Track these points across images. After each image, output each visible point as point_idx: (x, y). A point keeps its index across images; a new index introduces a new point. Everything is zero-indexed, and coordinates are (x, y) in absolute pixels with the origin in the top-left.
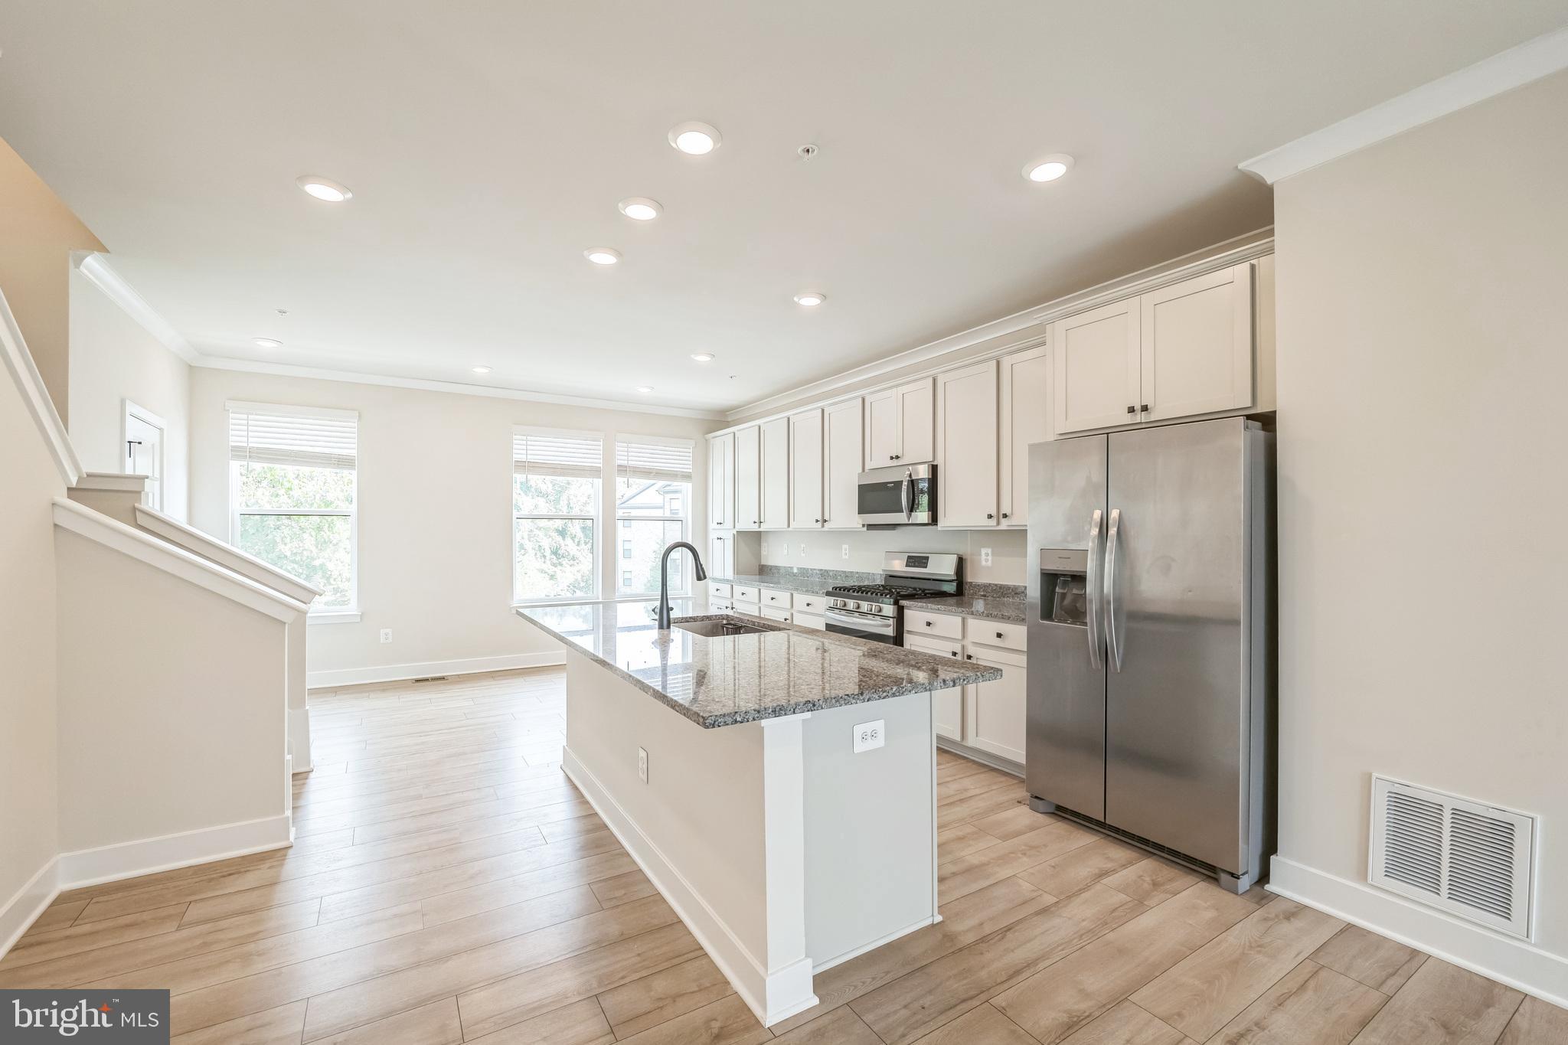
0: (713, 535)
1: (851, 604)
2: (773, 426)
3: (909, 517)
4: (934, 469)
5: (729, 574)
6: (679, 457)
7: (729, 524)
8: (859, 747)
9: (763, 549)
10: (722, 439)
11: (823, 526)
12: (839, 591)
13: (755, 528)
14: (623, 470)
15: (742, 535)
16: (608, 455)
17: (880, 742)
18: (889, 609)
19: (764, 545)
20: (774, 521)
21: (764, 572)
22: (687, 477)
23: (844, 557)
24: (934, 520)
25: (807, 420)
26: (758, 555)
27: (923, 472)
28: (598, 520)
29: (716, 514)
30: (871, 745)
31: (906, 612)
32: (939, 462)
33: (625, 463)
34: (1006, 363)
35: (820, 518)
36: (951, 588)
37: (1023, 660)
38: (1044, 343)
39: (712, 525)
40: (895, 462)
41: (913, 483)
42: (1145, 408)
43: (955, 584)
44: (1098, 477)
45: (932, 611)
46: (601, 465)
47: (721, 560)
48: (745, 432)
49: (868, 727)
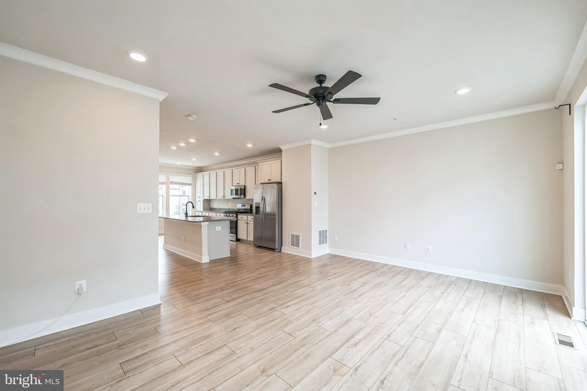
0: (197, 200)
1: (228, 215)
2: (213, 173)
3: (240, 196)
4: (245, 186)
5: (202, 210)
6: (188, 179)
7: (202, 197)
8: (217, 230)
9: (211, 204)
10: (200, 175)
11: (224, 198)
12: (226, 212)
13: (208, 198)
14: (172, 183)
15: (205, 200)
16: (168, 179)
17: (220, 229)
18: (235, 215)
19: (211, 203)
20: (213, 197)
21: (211, 209)
22: (190, 184)
23: (230, 205)
24: (245, 197)
25: (220, 173)
26: (210, 205)
27: (243, 188)
28: (164, 196)
29: (198, 195)
30: (219, 230)
31: (238, 216)
32: (246, 185)
33: (172, 181)
34: (256, 167)
35: (223, 196)
36: (249, 211)
37: (253, 222)
38: (258, 165)
39: (197, 197)
40: (238, 185)
41: (241, 189)
42: (270, 180)
43: (250, 210)
44: (262, 191)
45: (243, 215)
46: (165, 182)
47: (200, 206)
48: (206, 174)
49: (218, 227)
